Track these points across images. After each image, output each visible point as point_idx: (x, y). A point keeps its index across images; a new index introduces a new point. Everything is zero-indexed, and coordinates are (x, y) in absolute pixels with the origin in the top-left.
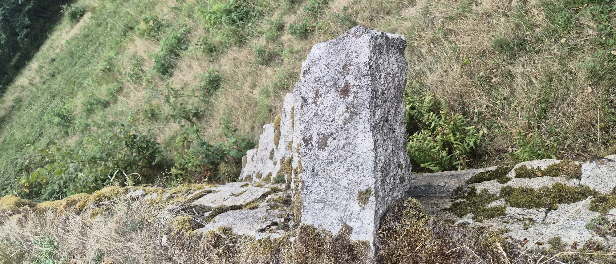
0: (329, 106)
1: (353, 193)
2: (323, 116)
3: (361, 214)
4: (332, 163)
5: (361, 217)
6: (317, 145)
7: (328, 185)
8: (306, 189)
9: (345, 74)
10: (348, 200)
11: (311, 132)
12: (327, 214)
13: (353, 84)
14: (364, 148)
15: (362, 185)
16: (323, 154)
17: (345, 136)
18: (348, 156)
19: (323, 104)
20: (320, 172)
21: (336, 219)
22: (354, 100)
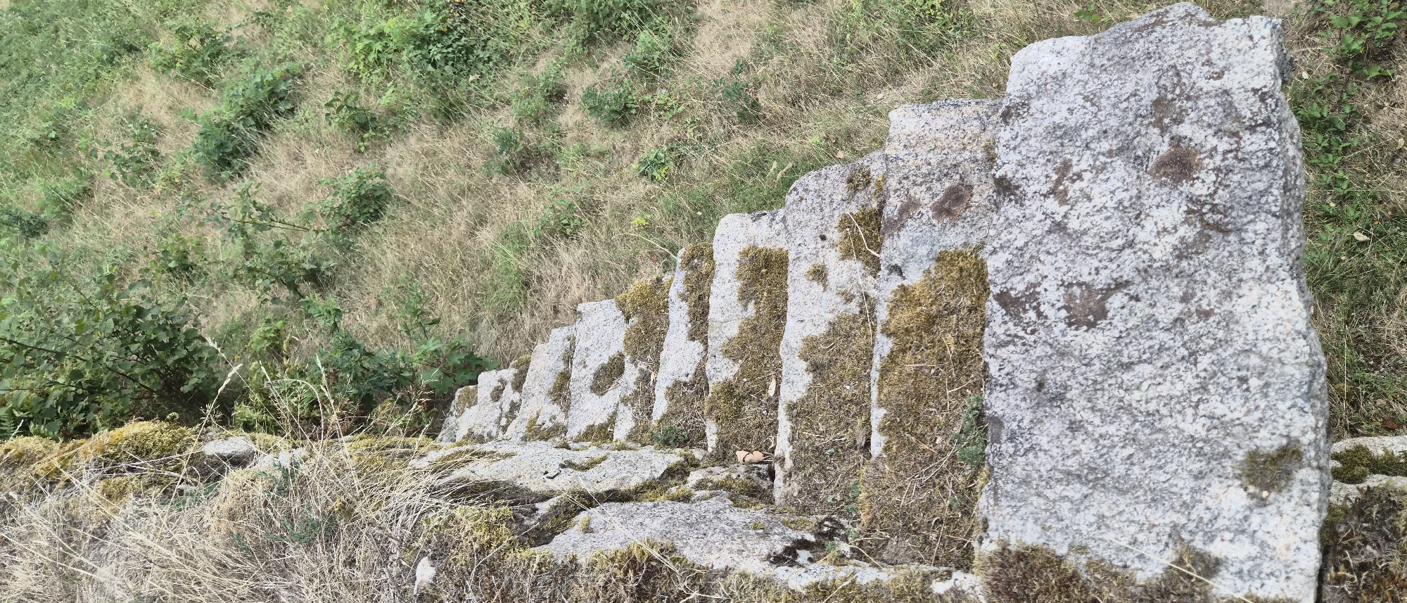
0: (1111, 204)
1: (1226, 454)
2: (1085, 233)
3: (1255, 520)
4: (1128, 367)
5: (1253, 527)
6: (1064, 313)
7: (1112, 429)
8: (1012, 439)
9: (1166, 121)
10: (1200, 476)
11: (1030, 278)
12: (1107, 514)
13: (1208, 147)
14: (1270, 326)
15: (1263, 433)
16: (1095, 341)
17: (1177, 291)
18: (1202, 346)
19: (1089, 199)
20: (1074, 391)
21: (1156, 530)
22: (1215, 192)
